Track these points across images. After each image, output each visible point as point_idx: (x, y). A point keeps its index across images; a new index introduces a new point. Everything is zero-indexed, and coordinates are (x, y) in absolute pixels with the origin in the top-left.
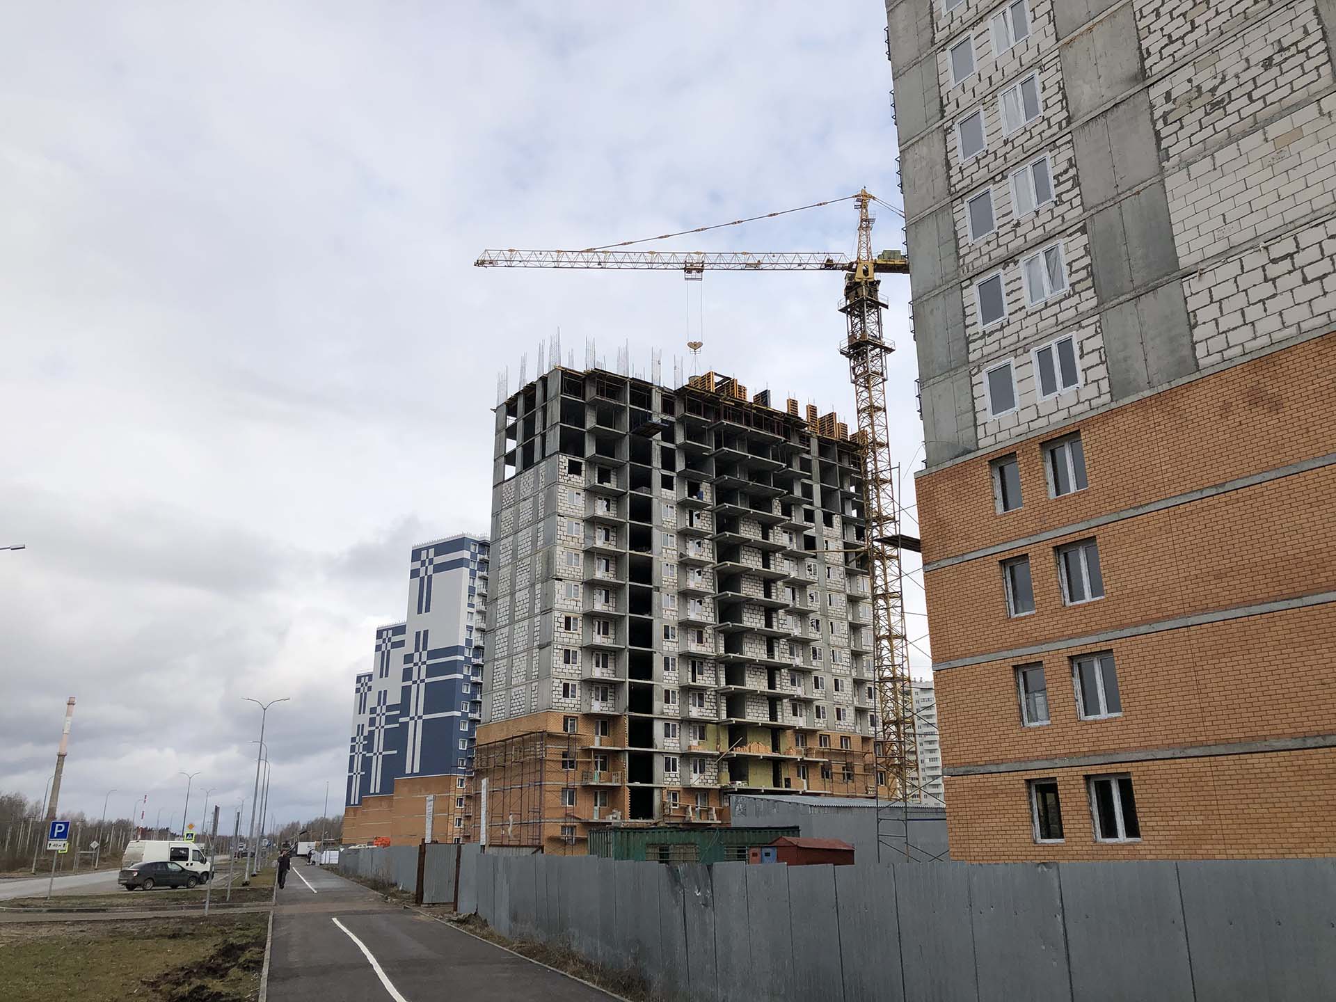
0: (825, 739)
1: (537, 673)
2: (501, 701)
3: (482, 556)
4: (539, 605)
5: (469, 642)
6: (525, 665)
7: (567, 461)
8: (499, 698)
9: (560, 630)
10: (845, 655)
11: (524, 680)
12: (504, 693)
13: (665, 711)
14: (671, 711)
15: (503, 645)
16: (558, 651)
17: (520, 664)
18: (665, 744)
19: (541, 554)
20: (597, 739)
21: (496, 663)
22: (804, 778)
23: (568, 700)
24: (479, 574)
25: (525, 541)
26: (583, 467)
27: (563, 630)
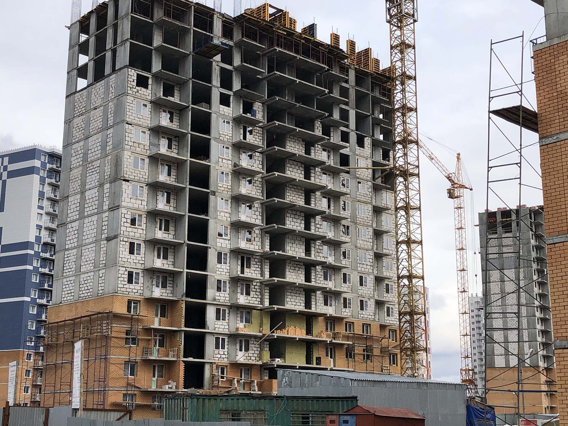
0: (350, 326)
1: (104, 262)
2: (70, 285)
3: (51, 166)
4: (107, 203)
5: (38, 239)
6: (93, 255)
7: (136, 75)
8: (69, 283)
9: (126, 224)
10: (369, 257)
11: (93, 267)
12: (74, 278)
13: (217, 298)
14: (222, 298)
15: (74, 237)
16: (124, 243)
17: (89, 254)
18: (216, 326)
19: (110, 157)
20: (157, 320)
21: (67, 253)
22: (331, 357)
23: (132, 286)
24: (48, 180)
25: (95, 146)
26: (150, 81)
27: (129, 225)
